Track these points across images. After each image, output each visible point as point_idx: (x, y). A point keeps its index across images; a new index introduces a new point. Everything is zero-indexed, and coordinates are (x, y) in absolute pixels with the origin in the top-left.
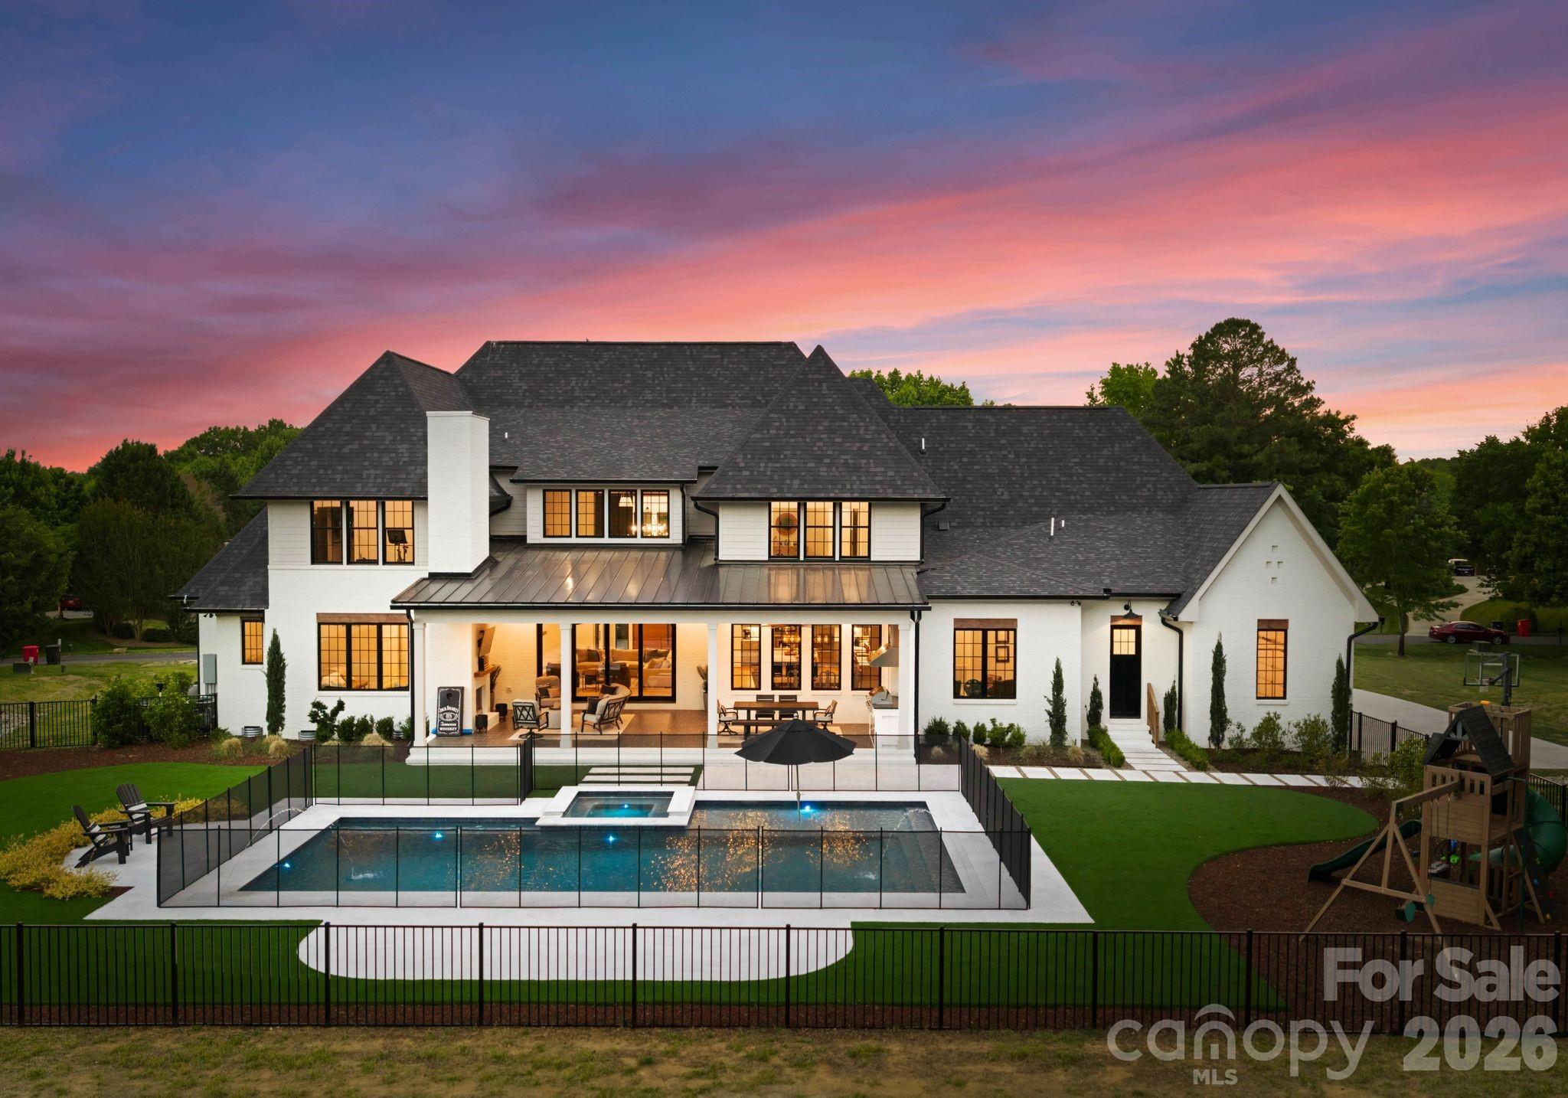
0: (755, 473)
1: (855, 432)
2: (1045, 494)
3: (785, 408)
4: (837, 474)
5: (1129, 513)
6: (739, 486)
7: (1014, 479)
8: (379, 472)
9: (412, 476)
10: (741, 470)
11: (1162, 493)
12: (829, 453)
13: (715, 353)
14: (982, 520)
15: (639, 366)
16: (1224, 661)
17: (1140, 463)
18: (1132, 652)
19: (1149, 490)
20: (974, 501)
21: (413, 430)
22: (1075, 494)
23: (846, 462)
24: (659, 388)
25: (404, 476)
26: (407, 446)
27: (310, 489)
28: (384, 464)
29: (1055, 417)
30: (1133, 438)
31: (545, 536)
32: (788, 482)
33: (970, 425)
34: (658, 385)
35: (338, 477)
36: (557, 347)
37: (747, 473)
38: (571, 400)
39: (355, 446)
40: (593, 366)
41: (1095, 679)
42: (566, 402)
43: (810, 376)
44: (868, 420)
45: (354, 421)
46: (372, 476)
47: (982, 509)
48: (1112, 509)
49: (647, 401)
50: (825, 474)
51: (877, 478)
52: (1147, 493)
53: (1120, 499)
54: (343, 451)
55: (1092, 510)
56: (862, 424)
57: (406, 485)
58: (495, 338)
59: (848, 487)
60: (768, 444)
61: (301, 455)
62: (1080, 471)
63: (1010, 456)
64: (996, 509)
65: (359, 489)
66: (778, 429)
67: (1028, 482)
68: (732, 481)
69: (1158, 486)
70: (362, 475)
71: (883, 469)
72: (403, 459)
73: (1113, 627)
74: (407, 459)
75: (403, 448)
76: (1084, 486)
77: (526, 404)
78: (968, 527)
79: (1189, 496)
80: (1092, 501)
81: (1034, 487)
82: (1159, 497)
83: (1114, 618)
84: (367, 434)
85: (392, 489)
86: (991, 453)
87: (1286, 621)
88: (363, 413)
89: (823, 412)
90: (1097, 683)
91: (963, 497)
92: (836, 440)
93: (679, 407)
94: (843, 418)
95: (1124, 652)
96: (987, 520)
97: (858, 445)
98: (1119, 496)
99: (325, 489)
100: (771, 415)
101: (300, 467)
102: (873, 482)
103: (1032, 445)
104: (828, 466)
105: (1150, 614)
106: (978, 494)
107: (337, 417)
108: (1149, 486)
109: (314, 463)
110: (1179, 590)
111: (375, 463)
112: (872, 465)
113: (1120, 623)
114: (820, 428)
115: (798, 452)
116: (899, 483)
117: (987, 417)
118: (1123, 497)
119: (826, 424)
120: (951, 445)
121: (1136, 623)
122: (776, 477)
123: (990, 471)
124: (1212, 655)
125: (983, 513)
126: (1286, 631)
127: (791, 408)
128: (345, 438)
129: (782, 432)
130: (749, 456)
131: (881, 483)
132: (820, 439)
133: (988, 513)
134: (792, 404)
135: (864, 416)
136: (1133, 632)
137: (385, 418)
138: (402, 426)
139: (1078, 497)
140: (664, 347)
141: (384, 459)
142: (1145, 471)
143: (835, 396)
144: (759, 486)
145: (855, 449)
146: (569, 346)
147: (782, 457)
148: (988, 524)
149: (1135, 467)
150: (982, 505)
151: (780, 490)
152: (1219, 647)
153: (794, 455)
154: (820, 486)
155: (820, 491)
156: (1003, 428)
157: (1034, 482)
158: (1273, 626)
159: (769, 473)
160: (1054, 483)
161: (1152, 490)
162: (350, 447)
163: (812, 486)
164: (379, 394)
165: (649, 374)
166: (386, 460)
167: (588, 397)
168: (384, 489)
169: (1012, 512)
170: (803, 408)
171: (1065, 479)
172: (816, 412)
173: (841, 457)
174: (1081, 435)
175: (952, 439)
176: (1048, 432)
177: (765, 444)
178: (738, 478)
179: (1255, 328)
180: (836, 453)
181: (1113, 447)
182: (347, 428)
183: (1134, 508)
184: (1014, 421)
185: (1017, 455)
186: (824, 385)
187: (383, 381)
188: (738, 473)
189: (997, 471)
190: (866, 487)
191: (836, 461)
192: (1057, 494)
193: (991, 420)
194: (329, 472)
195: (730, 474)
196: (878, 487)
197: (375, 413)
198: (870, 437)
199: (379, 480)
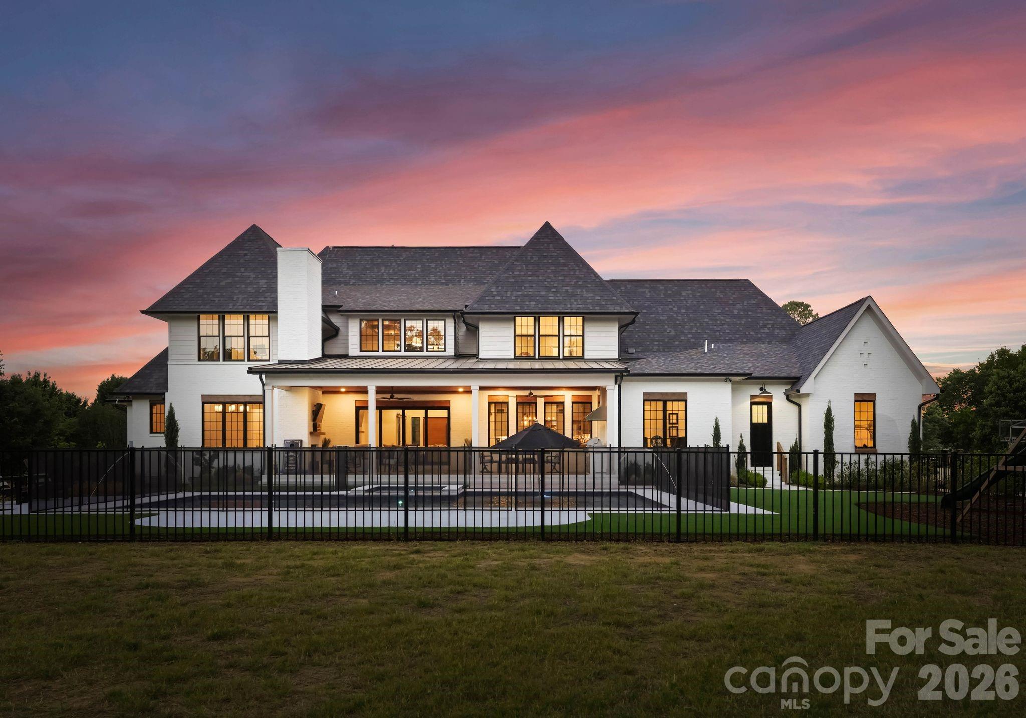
0: (504, 298)
1: (572, 273)
2: (699, 331)
3: (524, 258)
4: (561, 298)
5: (756, 343)
6: (493, 306)
7: (677, 322)
8: (246, 296)
9: (268, 298)
10: (494, 296)
11: (778, 331)
12: (555, 285)
13: (477, 253)
14: (657, 347)
15: (426, 260)
16: (833, 420)
17: (762, 313)
18: (766, 421)
19: (769, 328)
20: (652, 336)
21: (269, 271)
22: (719, 331)
23: (567, 291)
24: (439, 273)
25: (262, 299)
26: (265, 281)
27: (196, 307)
28: (249, 291)
29: (703, 285)
30: (756, 298)
31: (361, 351)
32: (527, 303)
33: (647, 291)
34: (439, 271)
35: (217, 300)
36: (373, 249)
37: (497, 297)
38: (381, 281)
39: (230, 280)
40: (396, 261)
41: (742, 437)
42: (378, 282)
43: (541, 240)
44: (581, 265)
45: (229, 266)
46: (240, 299)
47: (657, 341)
48: (745, 340)
49: (432, 281)
50: (552, 298)
51: (588, 301)
52: (768, 331)
53: (750, 334)
54: (222, 283)
55: (731, 341)
56: (577, 268)
57: (263, 304)
58: (332, 244)
59: (569, 306)
60: (513, 280)
61: (191, 286)
62: (722, 318)
63: (674, 309)
64: (666, 340)
65: (231, 307)
66: (520, 271)
67: (688, 324)
68: (489, 303)
69: (775, 326)
70: (233, 298)
71: (592, 295)
72: (262, 289)
73: (753, 404)
74: (264, 289)
75: (262, 282)
76: (725, 326)
77: (351, 283)
78: (648, 352)
79: (796, 333)
80: (731, 336)
81: (692, 328)
82: (776, 333)
83: (753, 397)
84: (238, 274)
85: (254, 307)
86: (662, 307)
87: (874, 395)
88: (236, 261)
89: (550, 261)
90: (743, 440)
91: (644, 334)
92: (560, 278)
93: (453, 284)
94: (564, 265)
95: (760, 421)
96: (661, 347)
97: (575, 280)
98: (749, 333)
99: (207, 307)
100: (515, 263)
101: (191, 294)
102: (587, 303)
103: (689, 302)
104: (554, 293)
105: (777, 394)
106: (653, 331)
107: (217, 264)
108: (768, 326)
109: (201, 291)
110: (799, 375)
111: (243, 291)
112: (585, 293)
113: (757, 400)
114: (548, 270)
115: (534, 285)
116: (603, 303)
117: (658, 285)
118: (751, 333)
119: (553, 268)
120: (635, 302)
121: (769, 400)
122: (518, 300)
123: (661, 318)
124: (824, 416)
125: (657, 343)
126: (874, 402)
127: (529, 258)
128: (223, 276)
129: (523, 273)
130: (500, 288)
131: (591, 303)
132: (549, 277)
133: (661, 343)
134: (529, 256)
135: (579, 263)
136: (766, 407)
137: (250, 264)
138: (263, 269)
139: (721, 333)
140: (443, 249)
141: (249, 288)
142: (766, 318)
143: (558, 252)
144: (507, 306)
145: (573, 283)
146: (380, 249)
147: (523, 288)
148: (661, 350)
149: (759, 315)
150: (657, 338)
151: (521, 307)
152: (829, 411)
153: (531, 287)
154: (549, 306)
155: (550, 308)
156: (669, 292)
157: (692, 324)
158: (865, 398)
159: (514, 298)
160: (705, 324)
161: (771, 329)
162: (226, 281)
163: (544, 306)
164: (247, 250)
165: (433, 265)
166: (251, 289)
167: (393, 279)
168: (248, 307)
169: (677, 343)
170: (537, 258)
171: (711, 322)
172: (545, 261)
173: (564, 288)
174: (722, 296)
175: (635, 298)
176: (699, 294)
177: (511, 280)
178: (492, 300)
179: (807, 306)
180: (560, 285)
181: (743, 303)
182: (225, 270)
183: (760, 340)
184: (676, 288)
185: (679, 308)
186: (551, 245)
187: (250, 243)
188: (492, 298)
189: (666, 318)
190: (581, 306)
191: (560, 290)
192: (707, 331)
193: (661, 288)
194: (211, 296)
195: (487, 298)
196: (589, 306)
197: (244, 261)
198: (583, 276)
199: (245, 301)
